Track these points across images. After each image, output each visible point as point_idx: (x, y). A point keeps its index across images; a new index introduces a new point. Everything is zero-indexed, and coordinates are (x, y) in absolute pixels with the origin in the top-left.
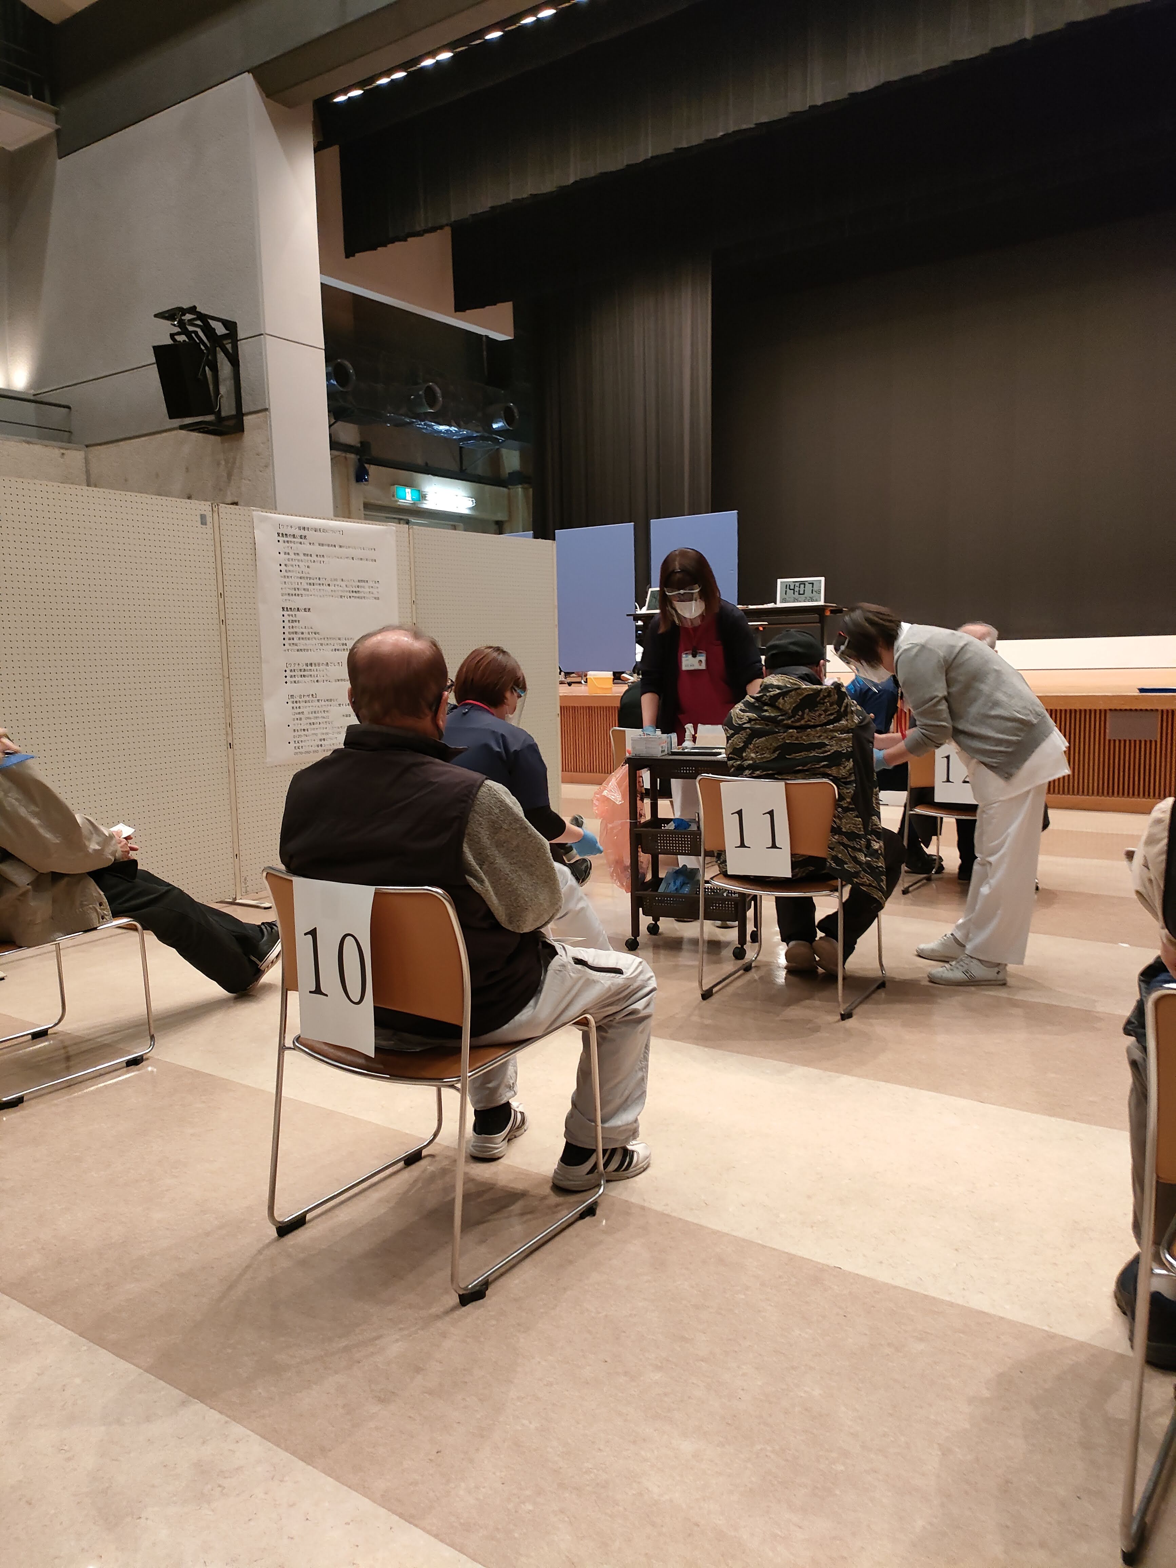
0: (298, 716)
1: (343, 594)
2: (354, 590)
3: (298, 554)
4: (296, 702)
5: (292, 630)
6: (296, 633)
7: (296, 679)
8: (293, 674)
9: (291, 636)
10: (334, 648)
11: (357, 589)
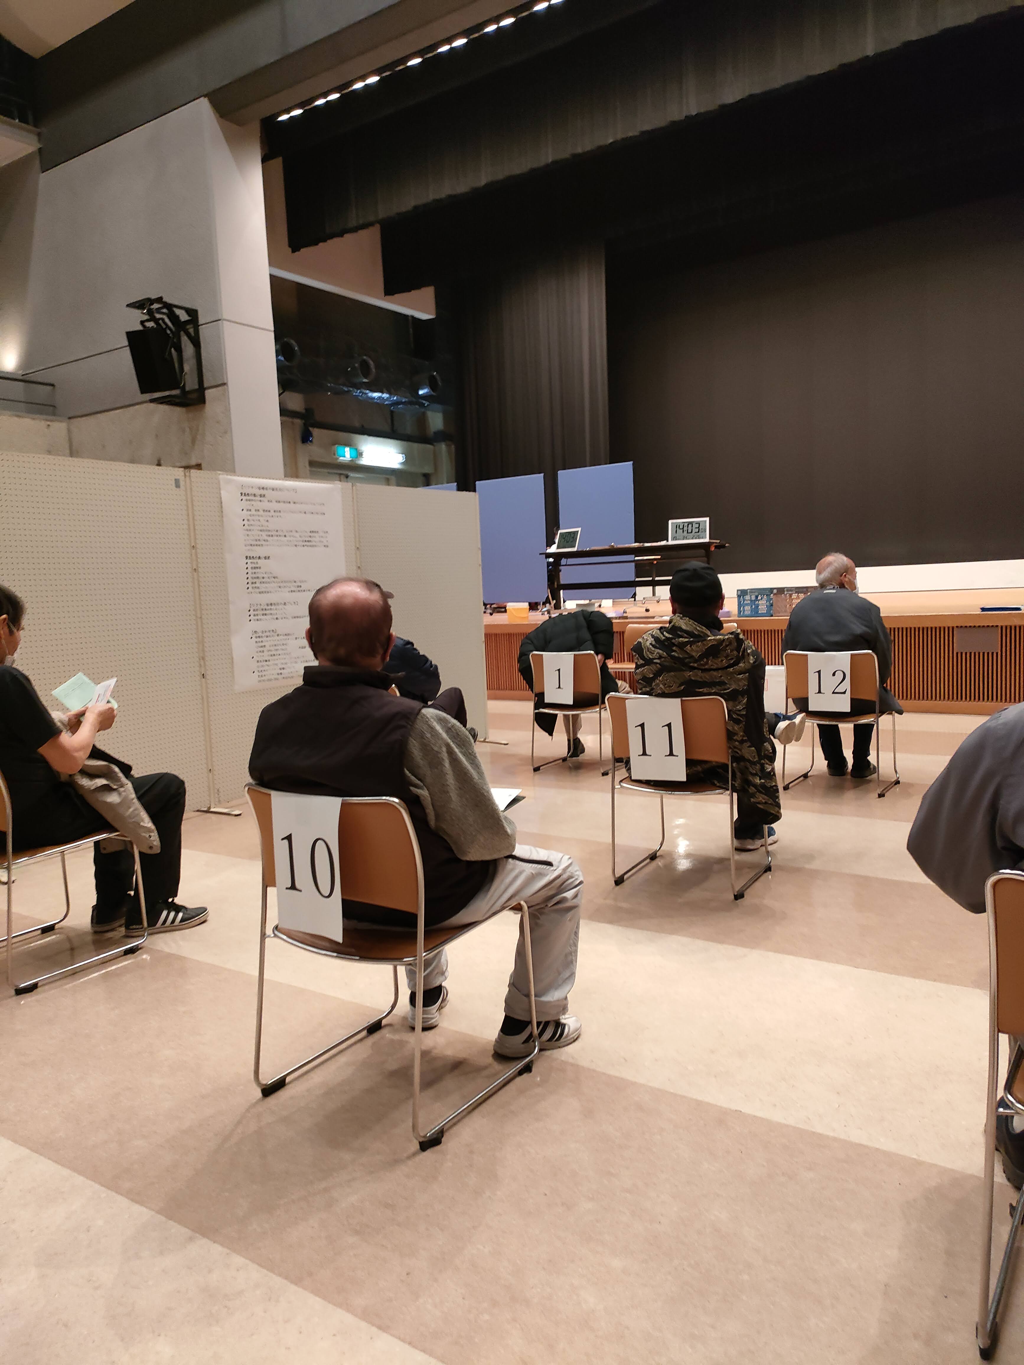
0: (261, 649)
1: (296, 543)
2: (307, 539)
3: (258, 510)
4: (259, 637)
5: (254, 576)
6: (258, 578)
7: (259, 617)
8: (256, 613)
9: (254, 580)
10: (290, 589)
11: (310, 539)
